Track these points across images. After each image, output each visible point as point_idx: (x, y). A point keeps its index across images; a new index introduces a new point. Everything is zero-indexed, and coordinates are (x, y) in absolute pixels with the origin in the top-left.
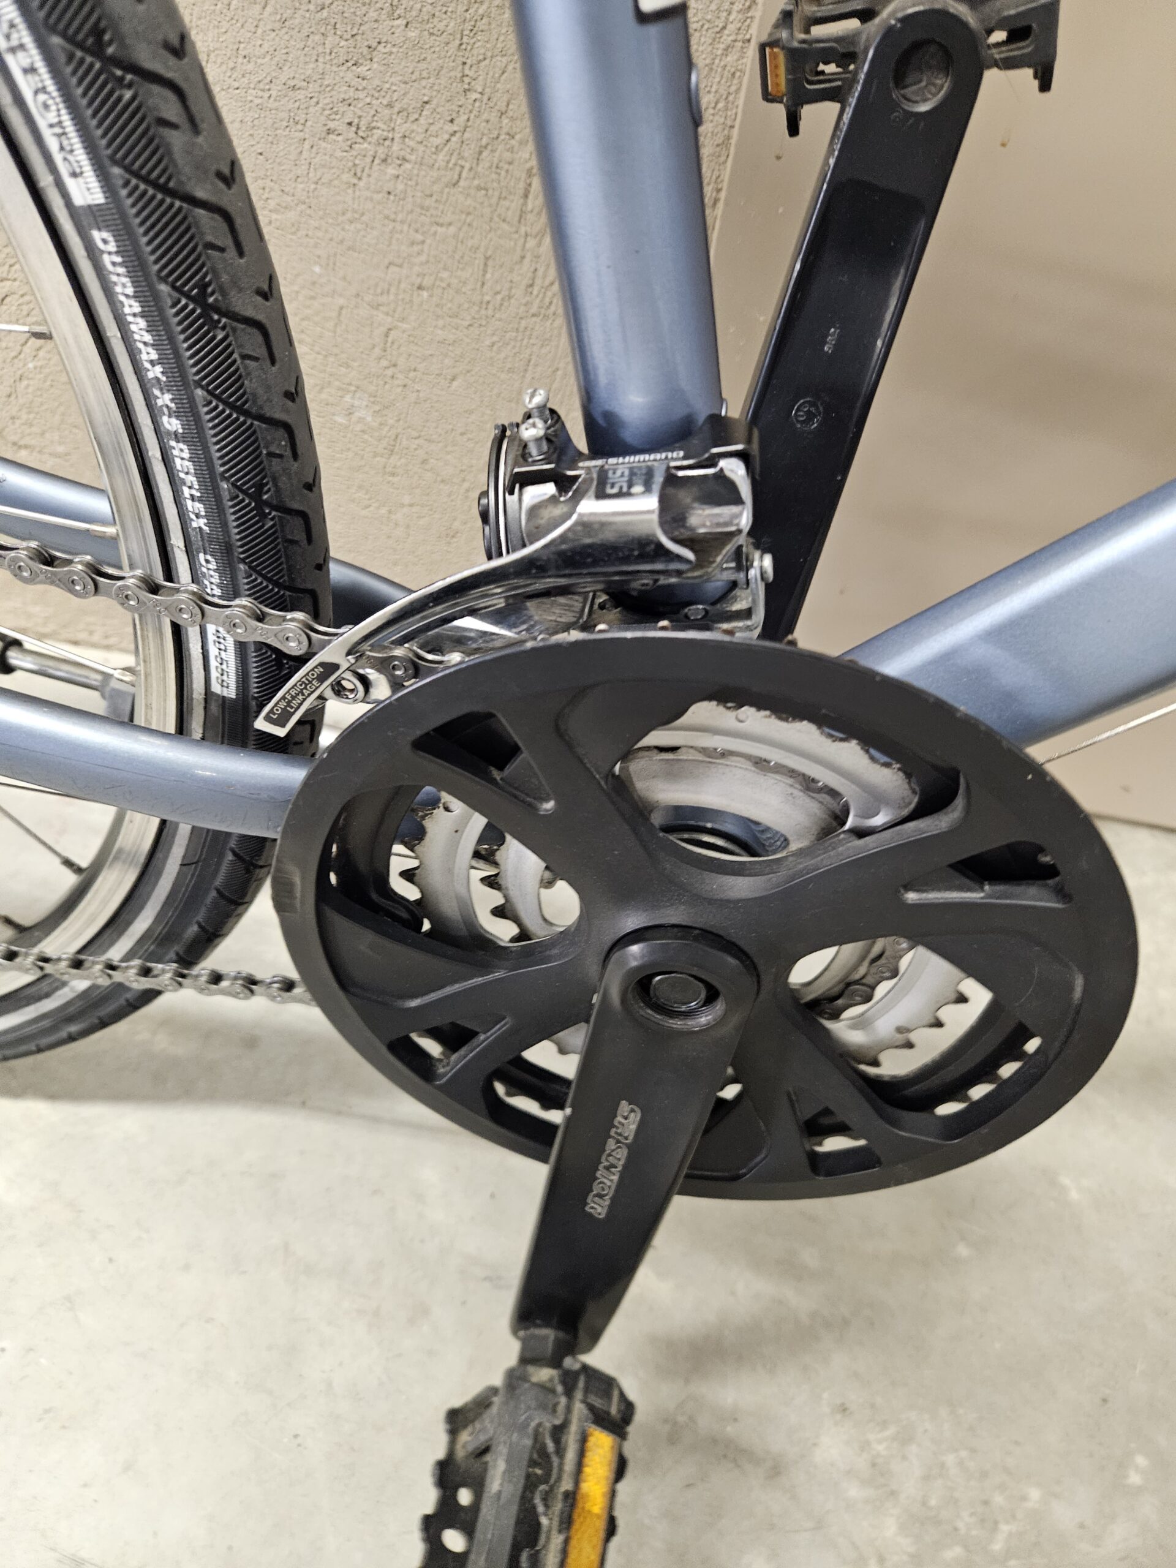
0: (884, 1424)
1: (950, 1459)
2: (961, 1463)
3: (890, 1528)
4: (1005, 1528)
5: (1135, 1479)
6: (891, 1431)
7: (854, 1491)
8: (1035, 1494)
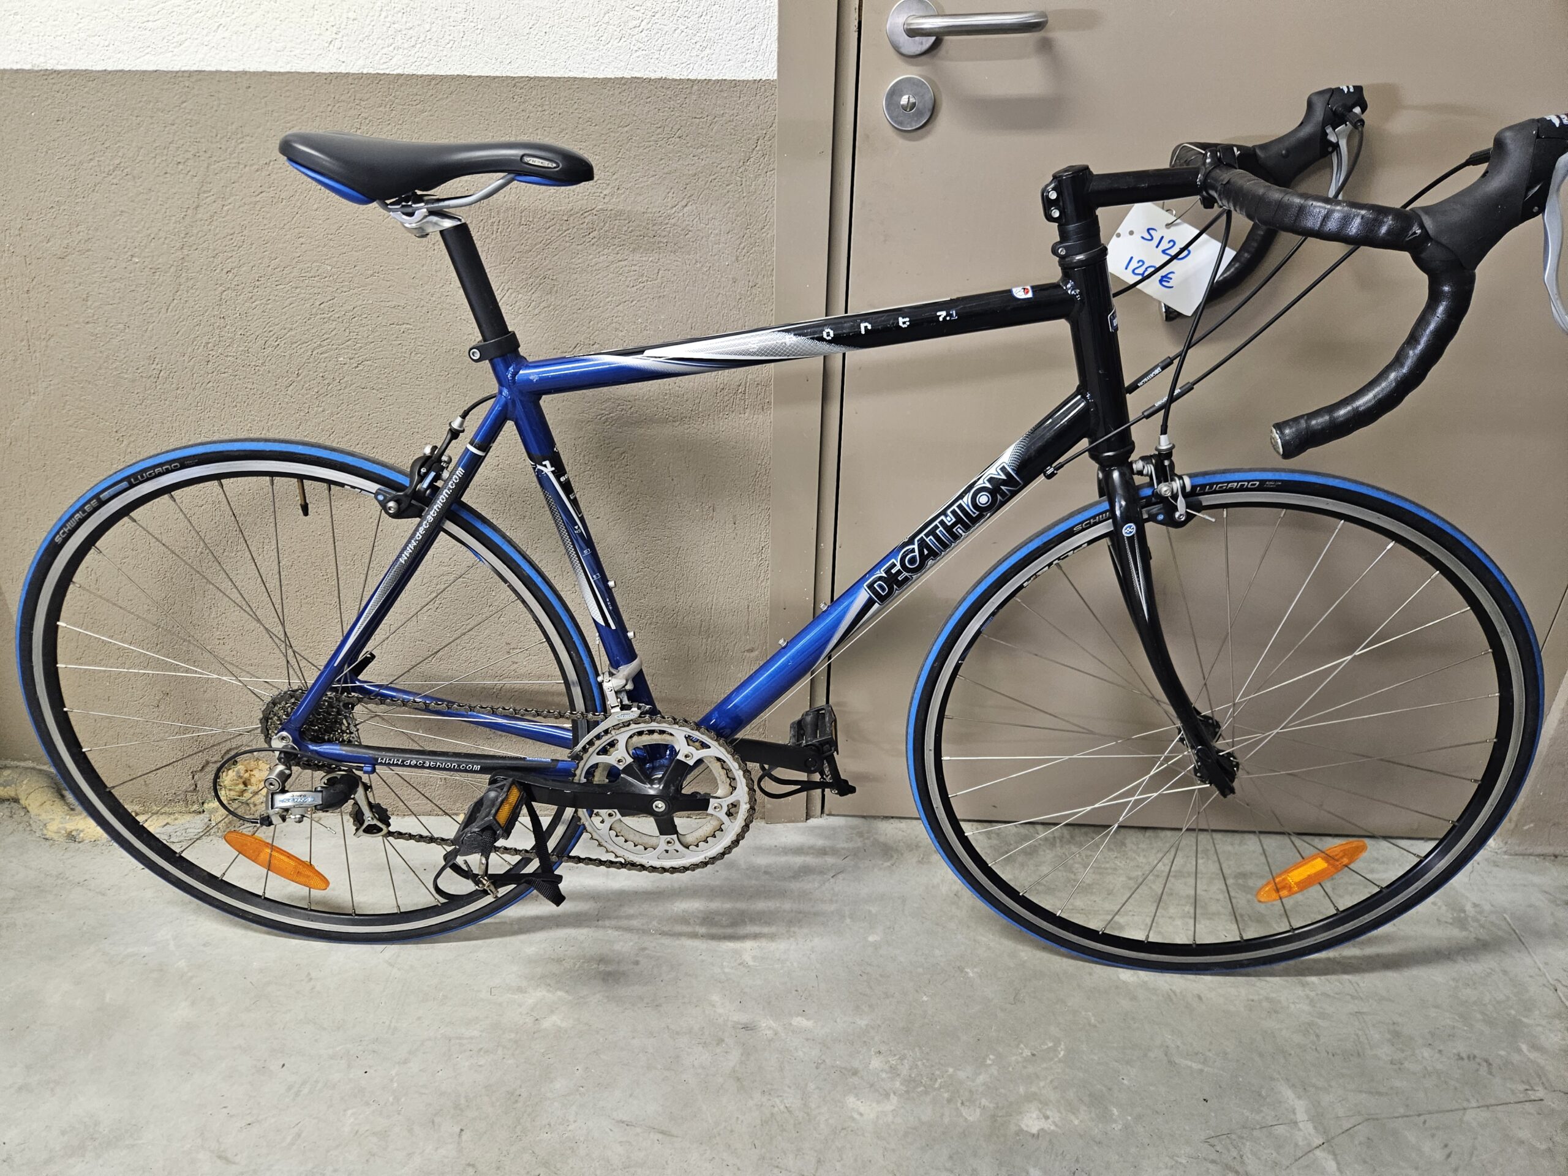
0: (895, 1055)
1: (919, 1063)
2: (923, 1064)
3: (898, 1084)
4: (939, 1081)
5: (989, 1062)
6: (897, 1057)
7: (884, 1075)
8: (951, 1070)
